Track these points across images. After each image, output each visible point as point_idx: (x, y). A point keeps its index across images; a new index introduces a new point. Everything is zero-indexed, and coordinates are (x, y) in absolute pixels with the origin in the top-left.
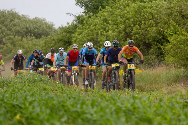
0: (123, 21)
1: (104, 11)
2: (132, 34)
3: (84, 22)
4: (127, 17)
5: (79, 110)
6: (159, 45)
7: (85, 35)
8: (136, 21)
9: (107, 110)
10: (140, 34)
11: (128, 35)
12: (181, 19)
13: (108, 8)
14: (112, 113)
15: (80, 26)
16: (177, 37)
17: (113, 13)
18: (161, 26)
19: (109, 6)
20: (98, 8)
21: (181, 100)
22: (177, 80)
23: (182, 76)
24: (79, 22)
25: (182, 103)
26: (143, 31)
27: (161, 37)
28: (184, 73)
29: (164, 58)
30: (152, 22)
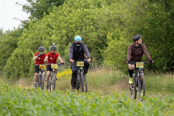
0: (66, 26)
1: (48, 17)
3: (29, 27)
5: (21, 107)
6: (99, 49)
7: (30, 39)
8: (78, 26)
9: (47, 108)
11: (70, 40)
12: (118, 25)
13: (52, 15)
14: (51, 111)
15: (25, 30)
16: (115, 42)
17: (56, 19)
18: (100, 32)
19: (53, 12)
20: (43, 14)
22: (113, 82)
23: (119, 78)
24: (25, 27)
26: (84, 35)
27: (101, 42)
28: (120, 75)
29: (103, 61)
30: (92, 27)
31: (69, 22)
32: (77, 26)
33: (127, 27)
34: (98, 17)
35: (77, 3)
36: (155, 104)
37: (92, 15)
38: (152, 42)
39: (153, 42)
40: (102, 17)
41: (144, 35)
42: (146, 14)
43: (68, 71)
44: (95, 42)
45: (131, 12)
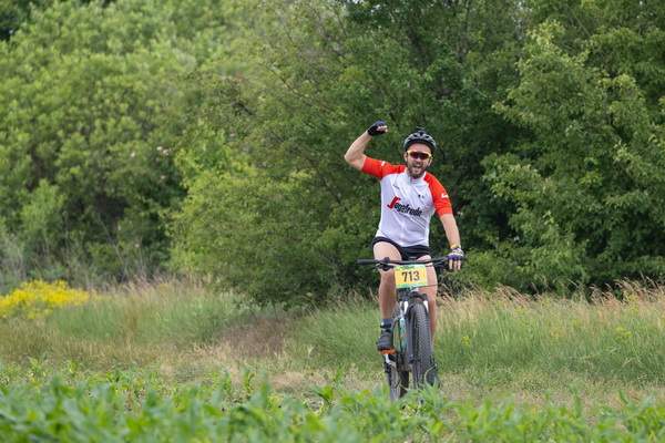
0: (29, 117)
2: (58, 163)
4: (43, 103)
6: (154, 206)
8: (72, 118)
10: (87, 163)
11: (43, 169)
12: (232, 116)
16: (215, 178)
18: (160, 139)
21: (224, 404)
22: (210, 332)
23: (230, 316)
25: (227, 413)
26: (96, 153)
27: (163, 177)
28: (238, 306)
29: (166, 252)
30: (128, 123)
31: (39, 104)
32: (67, 118)
33: (262, 122)
34: (151, 83)
35: (70, 28)
36: (370, 420)
37: (127, 73)
38: (358, 181)
39: (363, 182)
40: (166, 83)
41: (328, 154)
42: (337, 75)
43: (35, 287)
44: (141, 180)
45: (279, 67)
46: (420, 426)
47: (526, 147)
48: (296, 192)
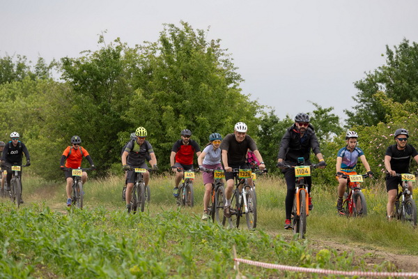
46: (98, 219)
47: (131, 129)
48: (58, 145)
